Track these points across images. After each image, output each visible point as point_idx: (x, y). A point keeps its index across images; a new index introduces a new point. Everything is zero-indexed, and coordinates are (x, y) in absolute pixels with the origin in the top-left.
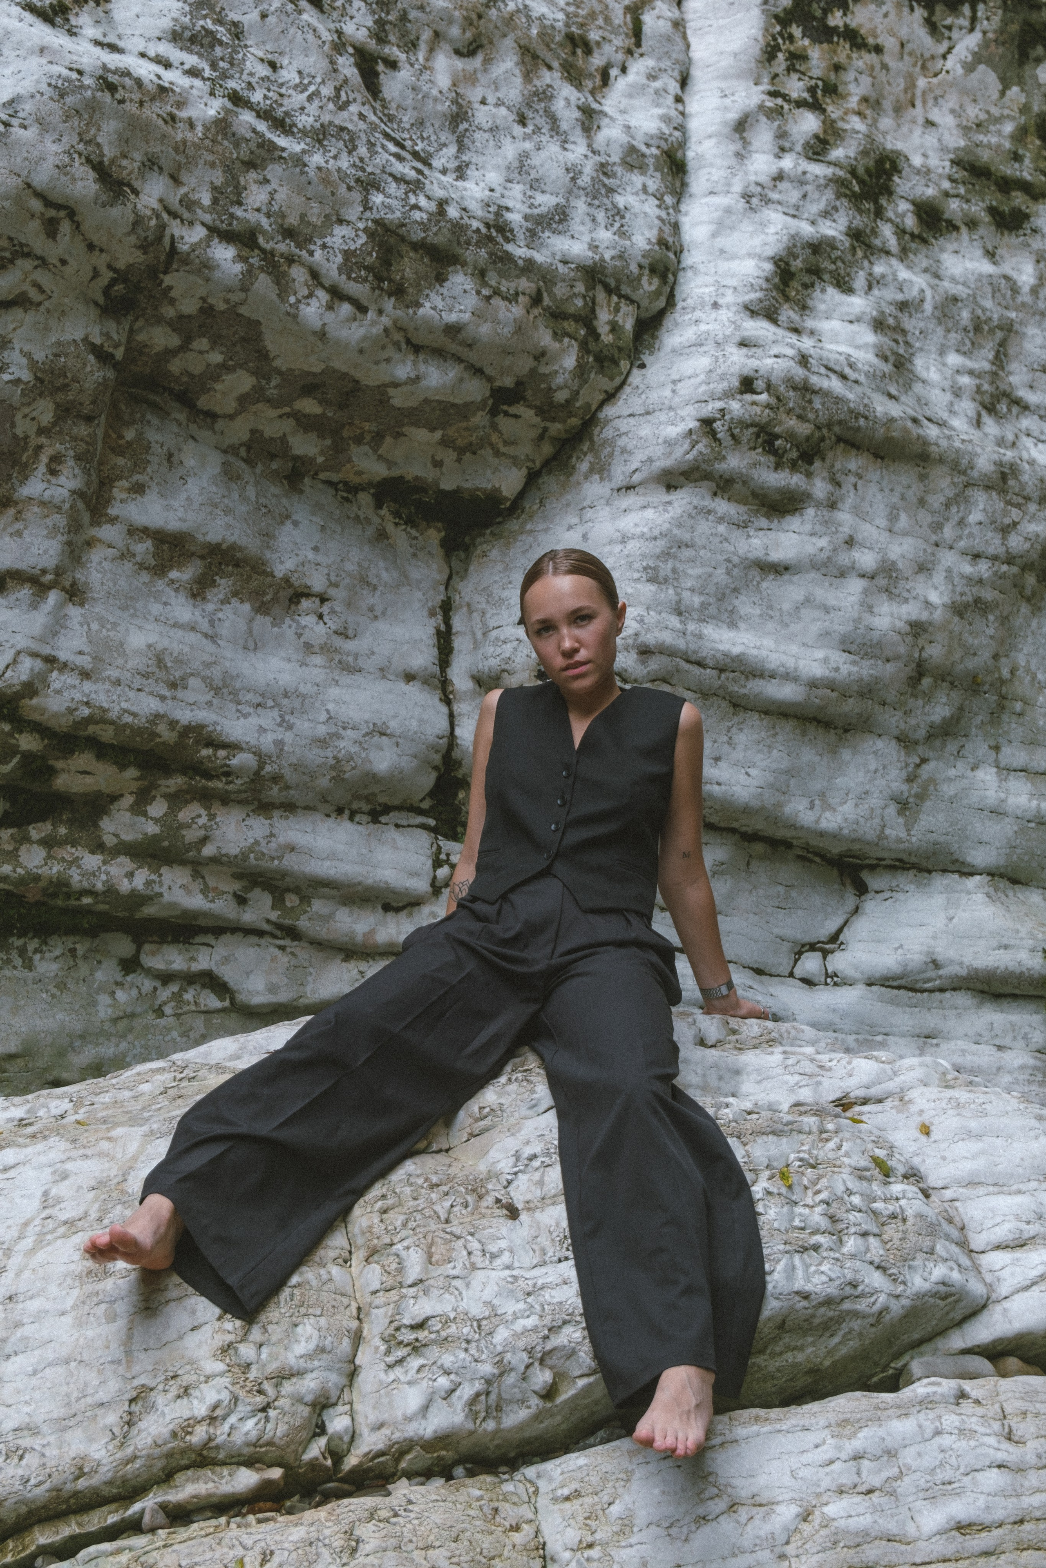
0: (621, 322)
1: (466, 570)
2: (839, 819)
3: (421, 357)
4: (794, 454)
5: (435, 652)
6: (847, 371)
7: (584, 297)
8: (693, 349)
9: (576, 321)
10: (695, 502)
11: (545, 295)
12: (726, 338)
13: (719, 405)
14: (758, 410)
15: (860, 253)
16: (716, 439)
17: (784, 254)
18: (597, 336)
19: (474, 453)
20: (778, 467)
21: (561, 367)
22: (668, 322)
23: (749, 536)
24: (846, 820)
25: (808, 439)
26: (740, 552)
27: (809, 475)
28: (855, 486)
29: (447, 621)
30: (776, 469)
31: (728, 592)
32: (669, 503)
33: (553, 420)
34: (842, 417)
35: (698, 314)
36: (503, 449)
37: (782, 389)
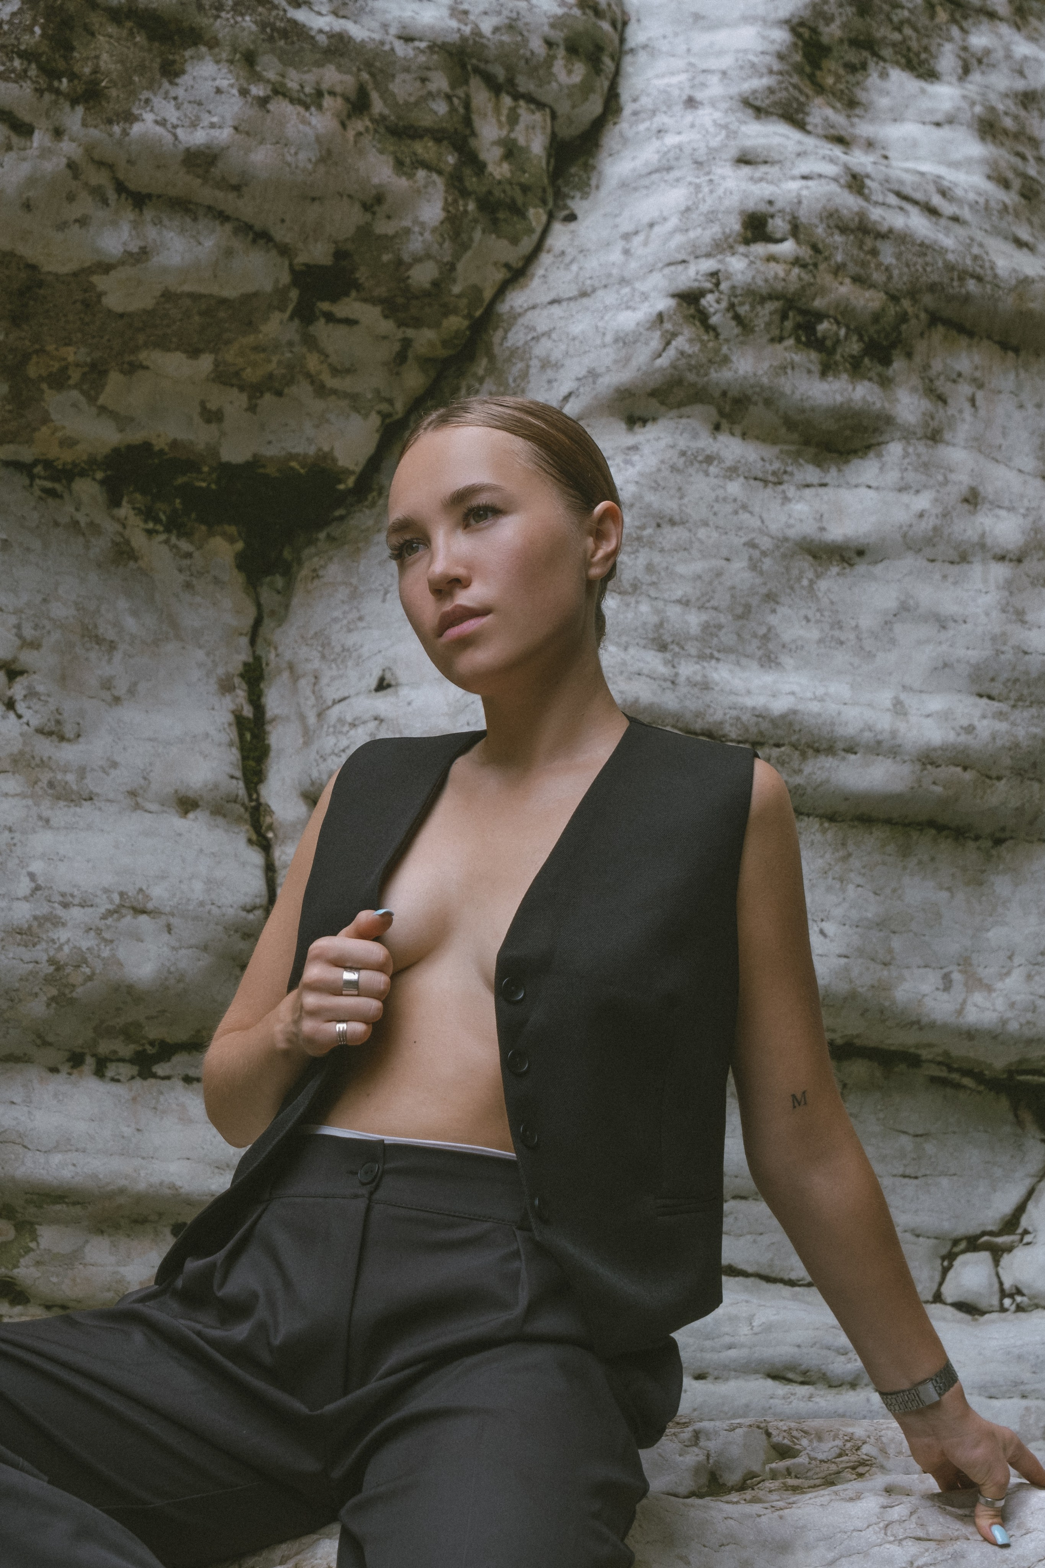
0: (522, 141)
1: (287, 606)
2: (1000, 1004)
3: (149, 214)
4: (855, 347)
5: (234, 754)
6: (937, 200)
7: (449, 98)
8: (656, 177)
9: (438, 140)
10: (683, 443)
11: (375, 96)
12: (713, 153)
13: (708, 265)
14: (779, 269)
15: (942, 16)
16: (708, 328)
17: (807, 14)
18: (480, 167)
19: (279, 394)
20: (826, 370)
21: (416, 221)
22: (611, 139)
23: (786, 499)
24: (1012, 1005)
25: (876, 318)
26: (774, 528)
27: (885, 382)
28: (973, 401)
29: (256, 699)
30: (824, 374)
31: (755, 601)
32: (635, 448)
33: (417, 323)
34: (935, 277)
35: (662, 119)
36: (331, 382)
37: (820, 230)
